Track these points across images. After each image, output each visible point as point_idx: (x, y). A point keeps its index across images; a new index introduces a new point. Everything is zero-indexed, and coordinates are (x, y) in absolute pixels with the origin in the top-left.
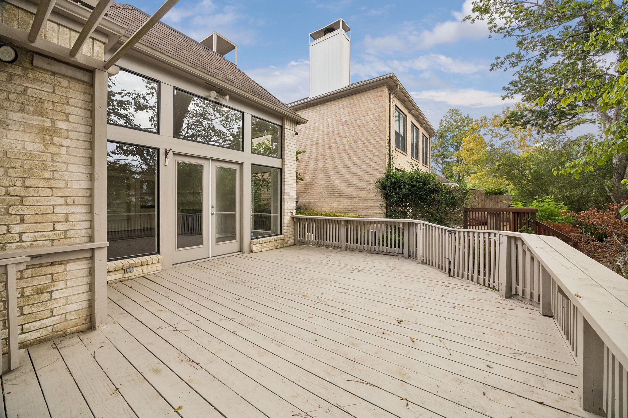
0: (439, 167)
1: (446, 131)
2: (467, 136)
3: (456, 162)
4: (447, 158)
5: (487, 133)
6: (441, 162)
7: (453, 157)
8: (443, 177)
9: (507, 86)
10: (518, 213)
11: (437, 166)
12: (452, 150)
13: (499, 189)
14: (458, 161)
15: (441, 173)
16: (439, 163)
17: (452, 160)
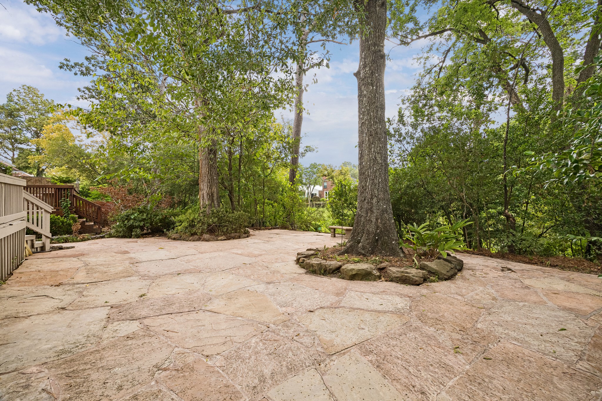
0: (5, 152)
1: (18, 110)
2: (49, 124)
3: (35, 150)
4: (21, 144)
5: (74, 127)
6: (10, 147)
7: (30, 144)
8: (14, 166)
9: (83, 89)
10: (59, 189)
11: (3, 152)
12: (29, 135)
13: (67, 178)
14: (37, 150)
15: (11, 162)
16: (7, 148)
17: (29, 147)
